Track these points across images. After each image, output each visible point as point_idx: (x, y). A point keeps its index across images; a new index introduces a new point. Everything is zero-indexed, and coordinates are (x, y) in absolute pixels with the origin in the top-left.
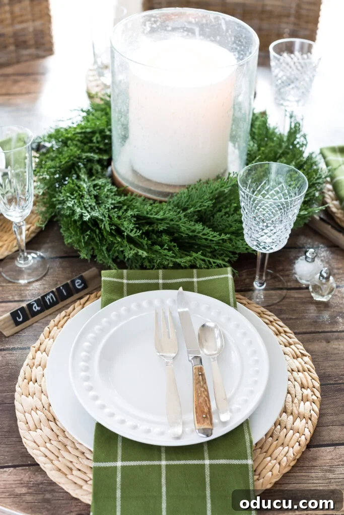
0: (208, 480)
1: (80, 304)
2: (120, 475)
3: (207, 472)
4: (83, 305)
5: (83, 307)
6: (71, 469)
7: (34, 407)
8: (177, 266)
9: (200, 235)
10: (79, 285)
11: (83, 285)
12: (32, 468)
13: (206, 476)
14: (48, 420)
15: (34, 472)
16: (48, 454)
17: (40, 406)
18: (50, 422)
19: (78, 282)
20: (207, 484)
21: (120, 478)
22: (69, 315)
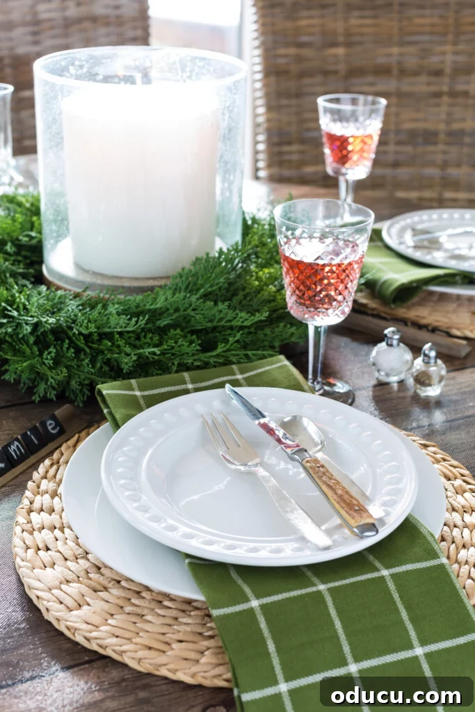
0: (396, 596)
1: (69, 447)
2: (263, 619)
3: (391, 586)
4: (75, 446)
5: (74, 450)
6: (168, 644)
7: (63, 579)
8: (206, 365)
9: (223, 323)
10: (53, 429)
11: (58, 428)
12: (95, 665)
13: (392, 592)
14: (95, 591)
15: (104, 668)
16: (118, 632)
17: (71, 576)
18: (99, 593)
19: (50, 424)
20: (397, 603)
21: (265, 622)
22: (58, 462)
